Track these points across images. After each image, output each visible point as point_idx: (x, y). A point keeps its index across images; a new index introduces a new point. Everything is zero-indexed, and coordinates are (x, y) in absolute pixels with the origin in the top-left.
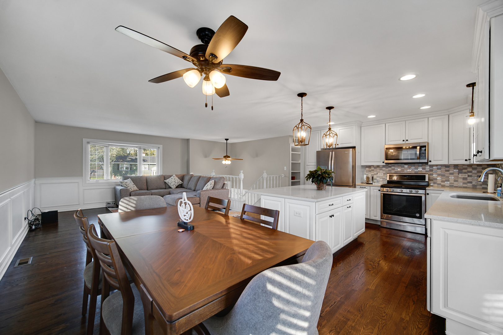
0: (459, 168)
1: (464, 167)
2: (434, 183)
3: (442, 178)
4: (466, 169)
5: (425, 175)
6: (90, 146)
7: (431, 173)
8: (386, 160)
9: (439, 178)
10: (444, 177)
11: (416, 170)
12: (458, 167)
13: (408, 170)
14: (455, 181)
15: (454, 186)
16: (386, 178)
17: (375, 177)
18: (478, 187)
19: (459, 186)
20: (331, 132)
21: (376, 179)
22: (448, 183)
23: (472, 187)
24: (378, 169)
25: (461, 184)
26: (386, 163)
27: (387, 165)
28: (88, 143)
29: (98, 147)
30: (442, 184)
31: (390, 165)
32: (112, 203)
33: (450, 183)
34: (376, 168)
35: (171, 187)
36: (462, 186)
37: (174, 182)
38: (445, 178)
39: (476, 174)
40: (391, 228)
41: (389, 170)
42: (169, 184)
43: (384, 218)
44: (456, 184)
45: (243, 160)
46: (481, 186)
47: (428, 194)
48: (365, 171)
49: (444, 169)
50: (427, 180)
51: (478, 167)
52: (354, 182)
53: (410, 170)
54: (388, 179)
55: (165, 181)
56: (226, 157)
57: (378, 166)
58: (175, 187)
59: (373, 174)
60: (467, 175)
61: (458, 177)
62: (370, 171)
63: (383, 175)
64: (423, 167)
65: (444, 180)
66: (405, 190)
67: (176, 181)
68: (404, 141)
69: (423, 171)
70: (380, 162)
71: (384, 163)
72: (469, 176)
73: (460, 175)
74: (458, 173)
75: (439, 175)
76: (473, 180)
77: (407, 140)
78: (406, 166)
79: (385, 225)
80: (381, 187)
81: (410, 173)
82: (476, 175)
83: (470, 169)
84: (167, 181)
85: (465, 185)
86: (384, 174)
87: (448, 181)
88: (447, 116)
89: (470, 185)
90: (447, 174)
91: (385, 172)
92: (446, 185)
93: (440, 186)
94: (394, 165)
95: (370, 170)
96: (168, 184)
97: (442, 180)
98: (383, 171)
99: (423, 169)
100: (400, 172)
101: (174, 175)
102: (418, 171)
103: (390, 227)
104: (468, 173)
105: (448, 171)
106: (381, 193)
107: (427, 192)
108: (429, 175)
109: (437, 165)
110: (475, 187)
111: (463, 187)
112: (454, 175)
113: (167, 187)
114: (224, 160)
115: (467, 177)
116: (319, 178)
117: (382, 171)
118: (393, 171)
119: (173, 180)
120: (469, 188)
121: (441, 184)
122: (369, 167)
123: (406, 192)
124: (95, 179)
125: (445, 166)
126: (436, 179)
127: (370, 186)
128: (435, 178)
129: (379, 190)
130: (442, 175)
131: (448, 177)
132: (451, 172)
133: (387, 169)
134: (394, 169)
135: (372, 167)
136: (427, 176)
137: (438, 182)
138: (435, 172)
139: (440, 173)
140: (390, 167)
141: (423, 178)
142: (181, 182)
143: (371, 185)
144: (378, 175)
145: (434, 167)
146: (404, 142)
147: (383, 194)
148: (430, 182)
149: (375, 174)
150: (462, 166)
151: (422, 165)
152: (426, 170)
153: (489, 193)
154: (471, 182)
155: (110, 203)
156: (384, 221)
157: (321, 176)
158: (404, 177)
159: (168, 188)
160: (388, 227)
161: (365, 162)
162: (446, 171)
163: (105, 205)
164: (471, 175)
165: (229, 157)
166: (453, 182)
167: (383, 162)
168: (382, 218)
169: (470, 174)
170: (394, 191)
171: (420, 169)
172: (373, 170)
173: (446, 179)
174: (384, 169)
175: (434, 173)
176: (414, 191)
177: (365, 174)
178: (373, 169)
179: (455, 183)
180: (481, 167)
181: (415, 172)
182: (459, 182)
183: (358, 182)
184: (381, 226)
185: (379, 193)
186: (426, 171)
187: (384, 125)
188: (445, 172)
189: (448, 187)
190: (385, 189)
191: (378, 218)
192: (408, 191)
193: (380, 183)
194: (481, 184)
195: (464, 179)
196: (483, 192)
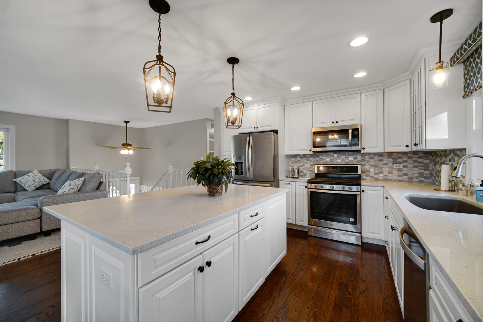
0: (393, 157)
1: (399, 155)
2: (367, 176)
3: (375, 170)
4: (401, 158)
5: (357, 167)
7: (363, 163)
8: (314, 147)
9: (372, 170)
10: (378, 168)
11: (346, 161)
12: (393, 155)
13: (338, 161)
14: (390, 173)
15: (389, 179)
16: (313, 170)
17: (301, 169)
18: (414, 180)
19: (394, 179)
20: (234, 99)
21: (302, 172)
22: (382, 175)
23: (407, 180)
24: (305, 159)
25: (396, 177)
26: (313, 151)
27: (315, 154)
30: (376, 176)
31: (318, 154)
33: (384, 176)
34: (303, 158)
35: (26, 188)
36: (397, 179)
37: (32, 181)
38: (378, 170)
39: (412, 164)
40: (321, 237)
41: (317, 161)
42: (23, 185)
43: (312, 224)
44: (390, 177)
45: (150, 149)
46: (417, 178)
47: (363, 191)
48: (291, 162)
49: (377, 158)
50: (359, 172)
51: (414, 156)
52: (276, 176)
53: (340, 161)
54: (316, 172)
55: (15, 180)
56: (126, 145)
57: (305, 156)
58: (33, 188)
59: (299, 165)
60: (402, 165)
61: (392, 168)
62: (295, 162)
63: (310, 167)
64: (354, 156)
65: (377, 172)
66: (335, 187)
67: (37, 180)
68: (333, 123)
69: (355, 161)
70: (307, 150)
71: (311, 152)
72: (404, 167)
73: (395, 166)
74: (392, 163)
75: (372, 165)
76: (408, 172)
77: (337, 122)
78: (335, 155)
79: (312, 233)
80: (308, 183)
81: (340, 163)
82: (412, 166)
83: (405, 159)
84: (18, 180)
85: (400, 178)
86: (312, 165)
87: (382, 173)
88: (382, 90)
89: (405, 178)
90: (380, 164)
91: (312, 163)
92: (380, 178)
93: (373, 179)
94: (322, 155)
95: (296, 160)
96: (20, 185)
97: (375, 172)
98: (311, 161)
99: (355, 158)
100: (329, 163)
101: (36, 171)
102: (348, 161)
103: (319, 235)
104: (404, 163)
105: (381, 160)
106: (308, 191)
107: (363, 188)
108: (362, 165)
109: (369, 154)
110: (411, 180)
111: (399, 180)
112: (389, 165)
113: (19, 189)
114: (122, 149)
115: (402, 167)
116: (207, 175)
117: (309, 161)
118: (321, 162)
119: (31, 178)
120: (404, 181)
121: (374, 177)
122: (295, 156)
123: (337, 189)
125: (378, 154)
126: (369, 171)
127: (295, 182)
128: (368, 169)
129: (306, 187)
130: (376, 166)
131: (382, 168)
132: (384, 162)
133: (315, 160)
134: (323, 159)
135: (298, 157)
136: (359, 167)
137: (371, 175)
138: (367, 162)
139: (373, 163)
140: (318, 156)
141: (354, 169)
142: (47, 180)
143: (296, 180)
144: (305, 166)
145: (367, 156)
146: (333, 125)
147: (311, 192)
148: (362, 175)
149: (301, 166)
150: (396, 154)
151: (353, 154)
152: (358, 159)
153: (441, 190)
154: (406, 175)
156: (312, 228)
157: (210, 172)
158: (334, 169)
159: (22, 191)
160: (317, 235)
161: (290, 150)
162: (380, 160)
164: (407, 165)
165: (130, 145)
166: (387, 174)
167: (310, 150)
168: (309, 224)
169: (405, 164)
170: (323, 188)
171: (351, 159)
172: (299, 161)
173: (380, 171)
174: (311, 159)
175: (366, 164)
176: (347, 188)
177: (291, 166)
178: (299, 159)
179: (390, 175)
180: (417, 156)
181: (346, 162)
182: (393, 174)
183: (282, 176)
184: (309, 234)
185: (306, 190)
186: (358, 161)
187: (311, 102)
188: (378, 162)
189: (381, 180)
190: (313, 185)
191: (305, 223)
192: (340, 187)
193: (307, 176)
194: (417, 176)
195: (400, 170)
196: (435, 189)
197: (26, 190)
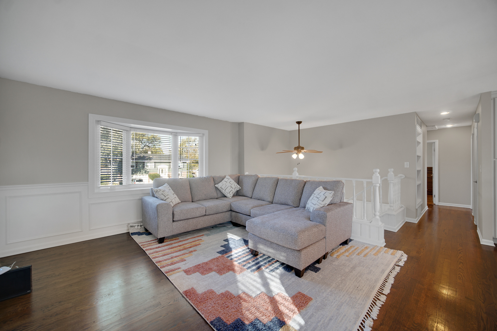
6: (101, 128)
28: (98, 122)
29: (113, 130)
32: (138, 226)
35: (226, 195)
37: (229, 188)
42: (223, 191)
55: (215, 185)
56: (299, 149)
58: (232, 195)
67: (232, 186)
84: (219, 186)
96: (220, 191)
101: (228, 176)
113: (220, 195)
114: (294, 153)
119: (228, 184)
124: (108, 185)
142: (238, 187)
155: (135, 226)
159: (222, 197)
163: (126, 228)
165: (303, 148)
197: (226, 197)
